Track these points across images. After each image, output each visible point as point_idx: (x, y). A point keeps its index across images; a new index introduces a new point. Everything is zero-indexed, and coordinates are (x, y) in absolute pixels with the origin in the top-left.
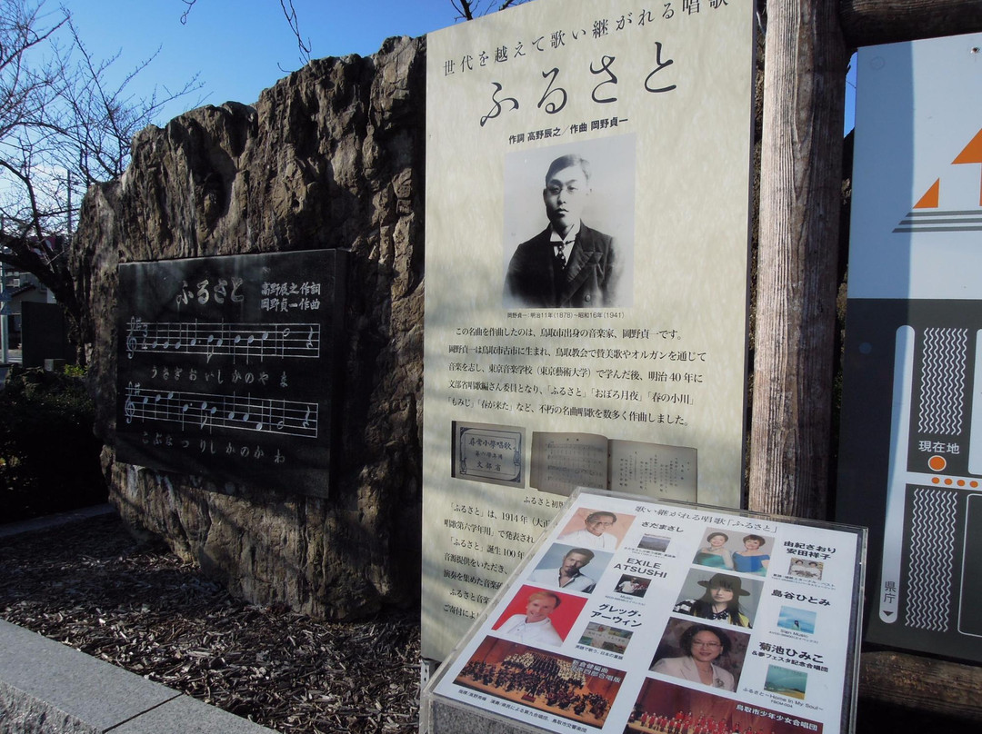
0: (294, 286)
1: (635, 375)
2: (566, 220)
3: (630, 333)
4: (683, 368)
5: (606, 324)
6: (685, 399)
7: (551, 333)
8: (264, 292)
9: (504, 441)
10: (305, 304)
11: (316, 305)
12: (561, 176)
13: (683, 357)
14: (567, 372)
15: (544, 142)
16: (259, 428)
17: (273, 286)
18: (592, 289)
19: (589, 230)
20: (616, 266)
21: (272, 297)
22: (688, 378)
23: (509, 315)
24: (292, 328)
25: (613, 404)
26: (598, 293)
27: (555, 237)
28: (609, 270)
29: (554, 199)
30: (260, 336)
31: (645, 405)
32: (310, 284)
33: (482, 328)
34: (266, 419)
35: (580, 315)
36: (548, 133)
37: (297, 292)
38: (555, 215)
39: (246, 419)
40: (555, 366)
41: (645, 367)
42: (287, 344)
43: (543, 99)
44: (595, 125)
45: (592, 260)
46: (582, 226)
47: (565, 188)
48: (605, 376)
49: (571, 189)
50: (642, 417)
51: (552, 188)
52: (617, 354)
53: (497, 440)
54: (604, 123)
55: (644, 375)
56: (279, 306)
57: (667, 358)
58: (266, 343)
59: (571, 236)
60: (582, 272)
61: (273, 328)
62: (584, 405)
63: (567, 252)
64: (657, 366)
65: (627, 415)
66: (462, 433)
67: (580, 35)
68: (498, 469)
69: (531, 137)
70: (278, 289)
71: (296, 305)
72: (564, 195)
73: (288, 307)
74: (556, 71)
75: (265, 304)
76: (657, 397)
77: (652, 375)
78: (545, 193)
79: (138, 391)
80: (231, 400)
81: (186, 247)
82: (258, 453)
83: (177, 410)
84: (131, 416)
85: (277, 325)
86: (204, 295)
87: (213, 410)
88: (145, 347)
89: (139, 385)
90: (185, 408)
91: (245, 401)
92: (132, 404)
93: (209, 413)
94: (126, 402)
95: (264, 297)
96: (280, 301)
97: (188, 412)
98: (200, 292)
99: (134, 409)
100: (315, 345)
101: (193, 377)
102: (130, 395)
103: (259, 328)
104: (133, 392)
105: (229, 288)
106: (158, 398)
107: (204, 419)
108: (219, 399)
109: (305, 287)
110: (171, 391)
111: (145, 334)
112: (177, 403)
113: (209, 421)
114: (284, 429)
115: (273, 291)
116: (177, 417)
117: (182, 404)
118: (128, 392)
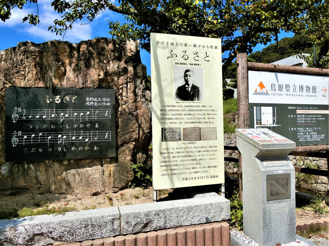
0: (99, 99)
1: (205, 114)
2: (189, 83)
3: (203, 106)
4: (213, 112)
5: (198, 104)
6: (214, 118)
7: (186, 106)
9: (176, 131)
10: (104, 104)
11: (108, 104)
12: (188, 73)
13: (213, 110)
14: (190, 114)
15: (183, 65)
16: (87, 140)
17: (91, 98)
18: (195, 97)
19: (194, 85)
20: (200, 93)
22: (214, 114)
23: (176, 102)
24: (100, 111)
25: (200, 120)
26: (197, 98)
27: (187, 86)
28: (198, 94)
29: (186, 78)
30: (86, 113)
31: (207, 120)
32: (106, 98)
33: (169, 105)
34: (90, 137)
35: (193, 103)
36: (184, 64)
37: (101, 101)
38: (187, 81)
39: (80, 138)
40: (188, 113)
41: (206, 113)
42: (97, 115)
43: (183, 57)
44: (195, 64)
45: (195, 91)
46: (193, 84)
47: (189, 76)
48: (198, 115)
49: (190, 76)
50: (206, 122)
51: (186, 76)
52: (201, 110)
53: (174, 131)
54: (196, 64)
55: (206, 114)
56: (94, 104)
57: (210, 111)
58: (88, 115)
59: (190, 86)
60: (193, 94)
61: (91, 111)
62: (195, 121)
63: (190, 89)
64: (209, 112)
65: (203, 122)
66: (164, 131)
67: (191, 46)
68: (175, 137)
69: (180, 64)
70: (93, 99)
71: (100, 104)
72: (188, 77)
73: (97, 105)
74: (186, 52)
75: (87, 104)
76: (209, 118)
77: (208, 114)
78: (184, 76)
79: (21, 134)
80: (74, 133)
81: (48, 84)
82: (86, 148)
83: (45, 139)
84: (16, 143)
85: (93, 110)
86: (58, 100)
87: (65, 137)
88: (24, 118)
89: (21, 132)
90: (50, 137)
91: (81, 133)
92: (16, 139)
93: (62, 138)
94: (13, 139)
95: (87, 101)
96: (94, 103)
97: (51, 139)
98: (56, 99)
99: (18, 141)
100: (109, 115)
101: (53, 127)
102: (15, 136)
103: (85, 111)
104: (17, 135)
105: (71, 99)
106: (33, 135)
107: (59, 141)
108: (67, 133)
109: (104, 99)
110: (41, 132)
111: (24, 113)
112: (45, 136)
113: (62, 141)
114: (98, 140)
115: (91, 100)
116: (45, 141)
117: (48, 136)
118: (13, 135)
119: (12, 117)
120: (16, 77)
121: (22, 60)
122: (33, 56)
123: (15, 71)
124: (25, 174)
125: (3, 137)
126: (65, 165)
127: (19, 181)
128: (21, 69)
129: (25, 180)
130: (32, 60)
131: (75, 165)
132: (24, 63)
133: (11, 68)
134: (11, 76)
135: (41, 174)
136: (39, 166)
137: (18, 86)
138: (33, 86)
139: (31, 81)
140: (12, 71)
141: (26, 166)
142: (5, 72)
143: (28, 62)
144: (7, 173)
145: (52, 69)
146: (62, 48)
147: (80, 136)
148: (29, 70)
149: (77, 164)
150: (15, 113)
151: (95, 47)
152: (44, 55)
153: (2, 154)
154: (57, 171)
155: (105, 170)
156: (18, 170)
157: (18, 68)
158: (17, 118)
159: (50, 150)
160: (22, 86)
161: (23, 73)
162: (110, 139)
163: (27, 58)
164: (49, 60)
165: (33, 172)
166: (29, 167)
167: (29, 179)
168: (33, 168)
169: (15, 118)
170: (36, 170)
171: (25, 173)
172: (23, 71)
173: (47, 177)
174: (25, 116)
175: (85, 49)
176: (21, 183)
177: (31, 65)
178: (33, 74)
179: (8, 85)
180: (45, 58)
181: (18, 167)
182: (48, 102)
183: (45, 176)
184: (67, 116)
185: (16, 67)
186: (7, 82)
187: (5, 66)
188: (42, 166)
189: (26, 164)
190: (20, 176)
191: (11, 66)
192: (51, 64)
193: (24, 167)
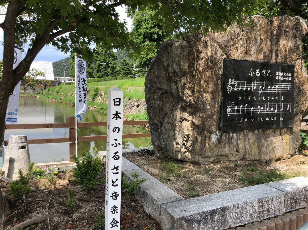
0: (285, 74)
8: (277, 74)
10: (287, 78)
11: (290, 79)
16: (276, 112)
17: (279, 73)
21: (279, 76)
24: (284, 85)
30: (276, 86)
32: (289, 73)
34: (278, 109)
37: (286, 75)
39: (272, 110)
42: (283, 89)
56: (281, 79)
58: (277, 88)
61: (279, 84)
70: (281, 74)
71: (285, 79)
73: (283, 79)
75: (277, 78)
79: (233, 105)
80: (267, 105)
81: (252, 58)
82: (275, 119)
83: (249, 110)
84: (230, 113)
85: (280, 84)
86: (258, 74)
87: (262, 108)
88: (236, 89)
89: (233, 103)
90: (252, 108)
91: (272, 105)
92: (230, 109)
93: (260, 109)
94: (228, 109)
95: (277, 76)
96: (281, 77)
97: (253, 110)
98: (257, 73)
99: (231, 111)
100: (290, 89)
101: (255, 99)
102: (229, 106)
103: (276, 84)
104: (231, 105)
105: (266, 72)
106: (241, 106)
107: (259, 111)
108: (263, 105)
109: (288, 74)
110: (246, 104)
111: (236, 85)
112: (249, 107)
113: (260, 112)
114: (283, 111)
115: (279, 74)
116: (249, 112)
117: (251, 107)
118: (228, 105)
119: (228, 88)
120: (232, 50)
121: (238, 33)
122: (248, 29)
123: (232, 44)
124: (230, 142)
125: (218, 108)
126: (256, 134)
127: (225, 149)
128: (236, 42)
129: (229, 148)
130: (246, 34)
131: (262, 134)
132: (240, 36)
133: (230, 41)
134: (229, 48)
135: (241, 142)
136: (240, 135)
137: (233, 58)
138: (242, 59)
139: (242, 54)
140: (230, 43)
141: (231, 135)
142: (225, 44)
143: (243, 35)
144: (216, 141)
145: (257, 43)
146: (263, 24)
147: (272, 107)
148: (243, 43)
149: (263, 133)
150: (229, 84)
151: (283, 23)
152: (254, 29)
153: (215, 123)
154: (251, 140)
155: (284, 139)
156: (225, 139)
157: (234, 41)
158: (231, 89)
159: (252, 120)
160: (236, 58)
161: (237, 45)
162: (290, 111)
163: (243, 31)
164: (257, 34)
165: (235, 140)
166: (232, 135)
167: (232, 147)
168: (235, 137)
169: (229, 90)
170: (237, 138)
171: (230, 140)
172: (237, 44)
173: (244, 145)
174: (236, 87)
175: (276, 25)
176: (226, 151)
177: (245, 39)
178: (244, 48)
179: (224, 57)
180: (254, 33)
181: (226, 136)
182: (252, 75)
183: (243, 144)
184: (263, 88)
185: (233, 39)
186: (224, 54)
187: (221, 38)
188: (241, 135)
189: (231, 133)
190: (226, 144)
191: (230, 39)
192: (257, 39)
193: (230, 135)
